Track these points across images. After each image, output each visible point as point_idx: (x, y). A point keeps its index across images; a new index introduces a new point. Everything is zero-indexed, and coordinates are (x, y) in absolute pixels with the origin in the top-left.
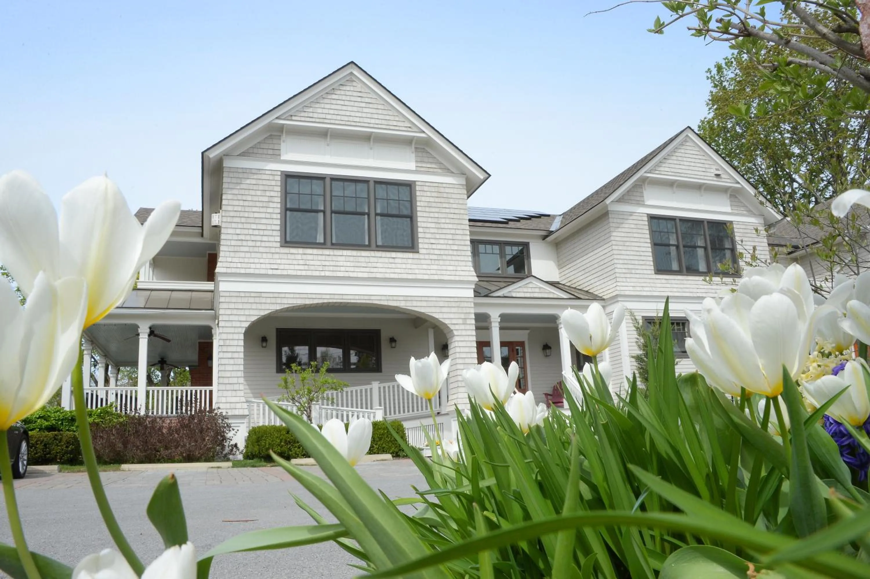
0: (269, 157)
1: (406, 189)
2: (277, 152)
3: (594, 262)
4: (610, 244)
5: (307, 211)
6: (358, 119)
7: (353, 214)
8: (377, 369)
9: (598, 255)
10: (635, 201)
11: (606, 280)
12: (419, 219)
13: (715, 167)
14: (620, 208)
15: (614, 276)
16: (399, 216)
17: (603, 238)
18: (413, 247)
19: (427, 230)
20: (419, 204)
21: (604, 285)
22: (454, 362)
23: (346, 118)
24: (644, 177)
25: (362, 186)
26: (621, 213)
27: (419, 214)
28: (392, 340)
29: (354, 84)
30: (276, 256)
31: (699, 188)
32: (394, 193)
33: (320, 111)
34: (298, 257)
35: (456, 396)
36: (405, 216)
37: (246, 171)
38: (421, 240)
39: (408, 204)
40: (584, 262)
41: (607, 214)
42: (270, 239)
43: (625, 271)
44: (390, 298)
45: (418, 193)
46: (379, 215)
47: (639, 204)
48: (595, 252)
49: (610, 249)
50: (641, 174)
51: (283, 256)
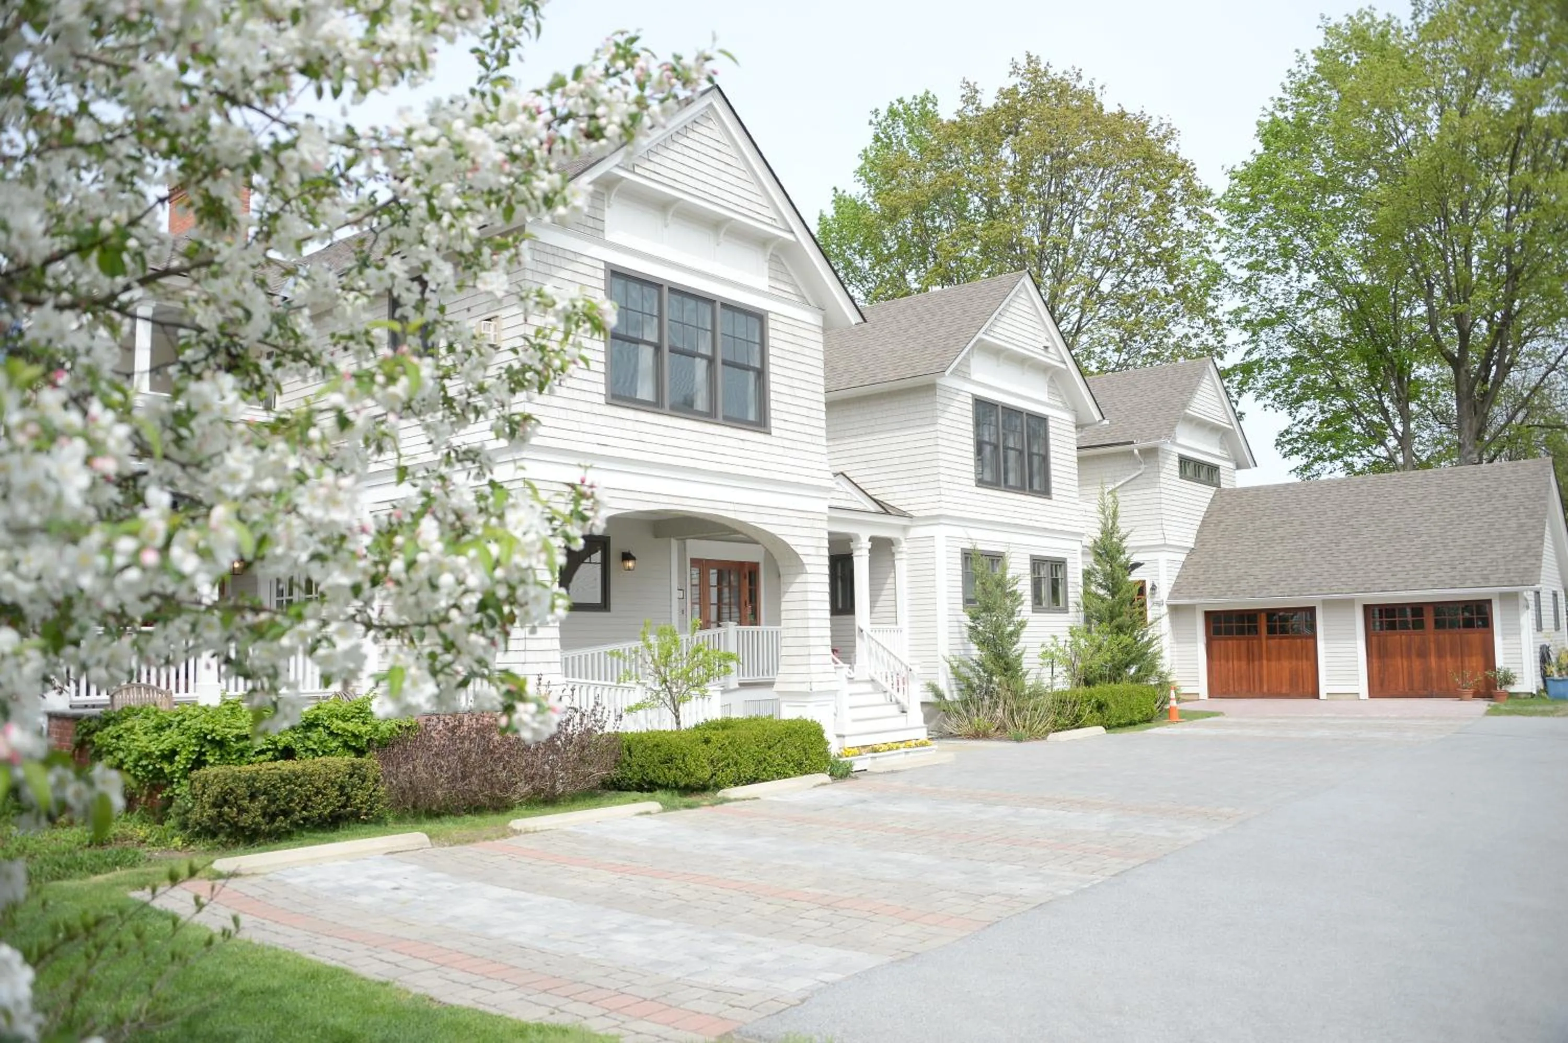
0: (589, 231)
1: (754, 324)
2: (598, 225)
3: (891, 455)
4: (934, 435)
5: (637, 342)
6: (715, 191)
7: (693, 355)
8: (604, 606)
9: (903, 446)
10: (962, 373)
11: (915, 487)
12: (772, 378)
13: (1045, 335)
14: (947, 381)
15: (936, 485)
16: (747, 368)
17: (918, 422)
18: (761, 424)
19: (780, 398)
20: (772, 351)
21: (910, 494)
22: (799, 614)
23: (700, 186)
24: (980, 340)
25: (706, 310)
26: (947, 389)
27: (772, 369)
28: (627, 557)
29: (711, 124)
30: (600, 420)
31: (1022, 362)
32: (741, 326)
33: (668, 163)
34: (629, 425)
35: (803, 669)
36: (754, 369)
37: (558, 252)
38: (773, 414)
39: (757, 348)
40: (868, 451)
41: (931, 388)
42: (593, 387)
43: (948, 479)
44: (737, 507)
45: (771, 333)
46: (725, 363)
47: (966, 377)
48: (894, 440)
49: (931, 442)
50: (980, 335)
51: (610, 421)
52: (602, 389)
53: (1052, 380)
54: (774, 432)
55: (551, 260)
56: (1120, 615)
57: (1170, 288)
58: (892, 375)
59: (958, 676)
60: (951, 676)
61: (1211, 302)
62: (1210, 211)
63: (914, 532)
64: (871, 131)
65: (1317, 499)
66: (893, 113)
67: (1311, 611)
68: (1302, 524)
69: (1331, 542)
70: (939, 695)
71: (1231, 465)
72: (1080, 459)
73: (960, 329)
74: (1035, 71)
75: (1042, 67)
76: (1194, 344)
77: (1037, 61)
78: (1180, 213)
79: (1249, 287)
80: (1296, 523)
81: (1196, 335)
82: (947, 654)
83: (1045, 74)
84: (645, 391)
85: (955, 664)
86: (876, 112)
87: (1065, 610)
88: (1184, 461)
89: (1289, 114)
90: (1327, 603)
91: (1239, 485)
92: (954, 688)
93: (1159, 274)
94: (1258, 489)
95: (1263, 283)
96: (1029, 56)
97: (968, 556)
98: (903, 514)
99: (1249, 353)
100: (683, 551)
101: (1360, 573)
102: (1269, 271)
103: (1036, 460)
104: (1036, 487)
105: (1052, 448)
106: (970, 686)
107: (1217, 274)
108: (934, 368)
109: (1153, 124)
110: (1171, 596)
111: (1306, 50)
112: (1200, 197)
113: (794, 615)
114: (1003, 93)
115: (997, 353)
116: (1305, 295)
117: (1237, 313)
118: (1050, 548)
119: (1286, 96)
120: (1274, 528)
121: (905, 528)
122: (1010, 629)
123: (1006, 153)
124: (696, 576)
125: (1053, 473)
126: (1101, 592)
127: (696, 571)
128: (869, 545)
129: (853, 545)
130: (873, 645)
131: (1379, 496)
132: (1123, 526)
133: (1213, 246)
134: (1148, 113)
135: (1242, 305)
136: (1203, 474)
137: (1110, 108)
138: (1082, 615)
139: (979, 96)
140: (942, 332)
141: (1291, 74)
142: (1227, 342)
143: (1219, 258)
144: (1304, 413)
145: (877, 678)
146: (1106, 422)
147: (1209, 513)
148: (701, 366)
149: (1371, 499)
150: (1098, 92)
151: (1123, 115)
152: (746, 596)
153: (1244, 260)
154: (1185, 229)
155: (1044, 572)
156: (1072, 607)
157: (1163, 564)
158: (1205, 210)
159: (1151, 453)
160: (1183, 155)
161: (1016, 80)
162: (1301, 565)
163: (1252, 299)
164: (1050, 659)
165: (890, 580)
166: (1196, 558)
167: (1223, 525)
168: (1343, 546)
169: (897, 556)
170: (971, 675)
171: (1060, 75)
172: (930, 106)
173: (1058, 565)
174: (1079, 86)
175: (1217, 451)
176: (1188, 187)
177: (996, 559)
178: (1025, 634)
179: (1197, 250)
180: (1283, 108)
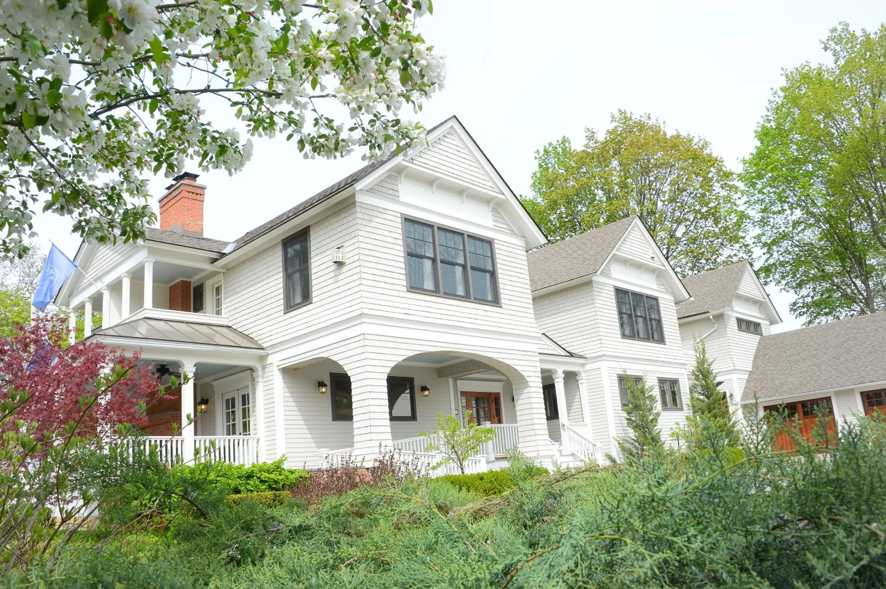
0: (391, 197)
1: (487, 246)
2: (396, 193)
3: (570, 324)
4: (594, 309)
5: (422, 257)
6: (459, 173)
7: (454, 264)
8: (413, 417)
9: (576, 318)
10: (606, 274)
11: (586, 341)
12: (500, 276)
13: (651, 251)
14: (597, 278)
15: (598, 338)
16: (485, 271)
17: (585, 304)
18: (496, 301)
19: (505, 287)
20: (498, 261)
21: (583, 346)
22: (528, 411)
23: (450, 170)
24: (615, 255)
25: (458, 238)
26: (599, 283)
27: (499, 271)
28: (424, 389)
29: (453, 137)
30: (404, 300)
31: (639, 266)
32: (479, 247)
33: (432, 158)
34: (421, 303)
35: (533, 443)
36: (488, 271)
37: (374, 208)
38: (502, 296)
39: (490, 260)
40: (556, 323)
41: (589, 283)
42: (399, 282)
43: (605, 334)
44: (487, 349)
45: (497, 251)
46: (473, 268)
47: (609, 276)
48: (572, 315)
49: (593, 314)
50: (614, 252)
51: (410, 301)
52: (404, 283)
53: (658, 276)
54: (503, 306)
55: (371, 213)
56: (714, 409)
57: (717, 230)
58: (566, 278)
59: (623, 449)
60: (619, 449)
61: (741, 234)
62: (735, 183)
63: (588, 367)
64: (537, 162)
65: (822, 335)
66: (546, 151)
67: (828, 399)
68: (816, 350)
69: (834, 358)
70: (613, 461)
71: (767, 323)
72: (680, 325)
73: (603, 249)
74: (625, 118)
75: (628, 115)
76: (735, 259)
77: (625, 113)
78: (717, 187)
79: (763, 222)
80: (812, 349)
81: (735, 255)
82: (615, 436)
83: (630, 119)
84: (429, 284)
85: (621, 442)
86: (538, 152)
87: (682, 409)
88: (740, 321)
89: (773, 124)
90: (837, 393)
91: (773, 333)
92: (621, 456)
93: (710, 222)
94: (785, 334)
95: (772, 220)
96: (620, 111)
97: (622, 379)
98: (581, 357)
99: (767, 260)
100: (456, 386)
101: (855, 374)
102: (774, 213)
103: (654, 323)
104: (656, 337)
105: (662, 315)
106: (631, 454)
107: (743, 216)
108: (590, 271)
109: (696, 140)
110: (742, 399)
111: (777, 88)
112: (727, 177)
113: (525, 412)
114: (609, 132)
115: (626, 262)
116: (796, 224)
117: (758, 237)
118: (669, 373)
119: (770, 114)
120: (798, 354)
121: (583, 365)
122: (651, 417)
123: (615, 163)
124: (464, 401)
125: (665, 329)
126: (702, 397)
127: (464, 399)
128: (563, 375)
129: (554, 376)
130: (572, 433)
131: (859, 329)
132: (709, 357)
133: (738, 202)
134: (692, 134)
135: (760, 233)
136: (752, 328)
137: (670, 132)
138: (691, 411)
139: (595, 135)
140: (592, 252)
141: (770, 102)
142: (754, 256)
143: (742, 208)
144: (804, 292)
145: (575, 452)
146: (692, 299)
147: (758, 350)
148: (459, 270)
149: (855, 331)
150: (662, 126)
151: (678, 136)
152: (494, 412)
153: (758, 207)
154: (721, 194)
155: (667, 387)
156: (685, 407)
157: (735, 382)
158: (731, 183)
159: (720, 317)
160: (714, 155)
161: (615, 124)
162: (818, 373)
163: (766, 228)
164: (676, 436)
165: (577, 397)
166: (754, 377)
167: (767, 357)
168: (842, 359)
169: (580, 382)
170: (631, 447)
171: (639, 118)
172: (567, 144)
173: (674, 382)
174: (650, 123)
175: (758, 315)
176: (719, 171)
177: (638, 379)
178: (660, 420)
179: (729, 205)
180: (769, 121)
